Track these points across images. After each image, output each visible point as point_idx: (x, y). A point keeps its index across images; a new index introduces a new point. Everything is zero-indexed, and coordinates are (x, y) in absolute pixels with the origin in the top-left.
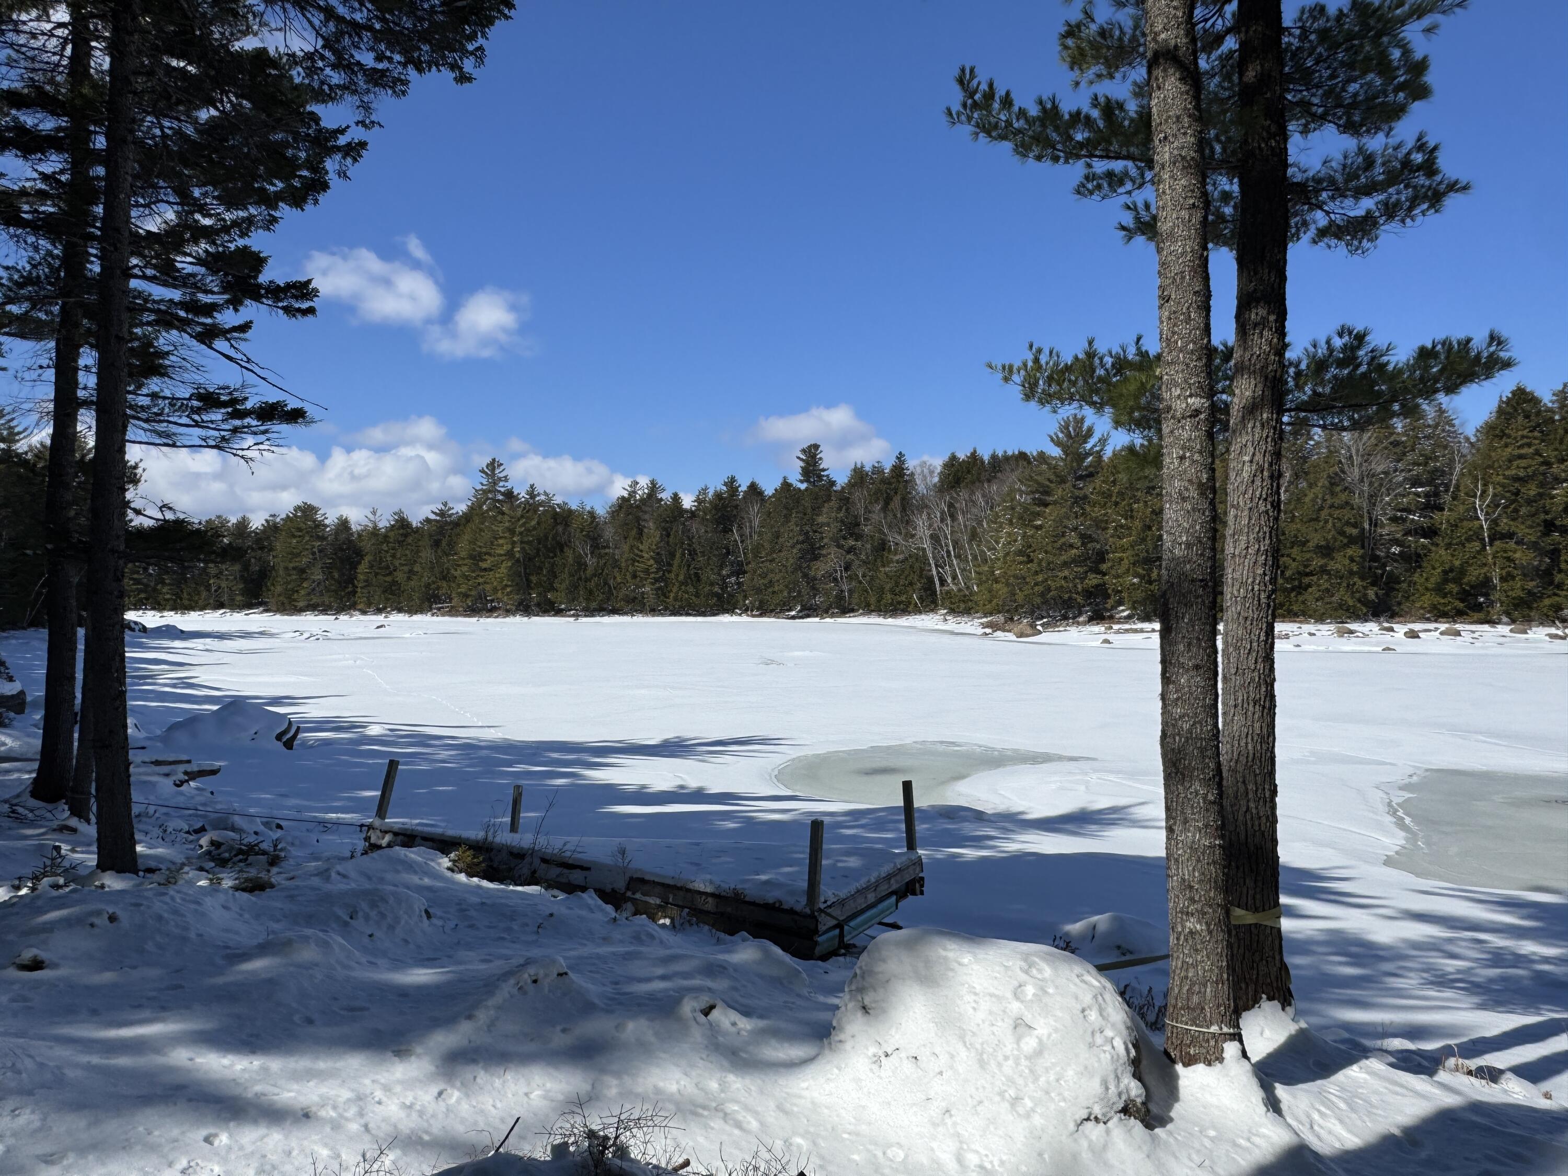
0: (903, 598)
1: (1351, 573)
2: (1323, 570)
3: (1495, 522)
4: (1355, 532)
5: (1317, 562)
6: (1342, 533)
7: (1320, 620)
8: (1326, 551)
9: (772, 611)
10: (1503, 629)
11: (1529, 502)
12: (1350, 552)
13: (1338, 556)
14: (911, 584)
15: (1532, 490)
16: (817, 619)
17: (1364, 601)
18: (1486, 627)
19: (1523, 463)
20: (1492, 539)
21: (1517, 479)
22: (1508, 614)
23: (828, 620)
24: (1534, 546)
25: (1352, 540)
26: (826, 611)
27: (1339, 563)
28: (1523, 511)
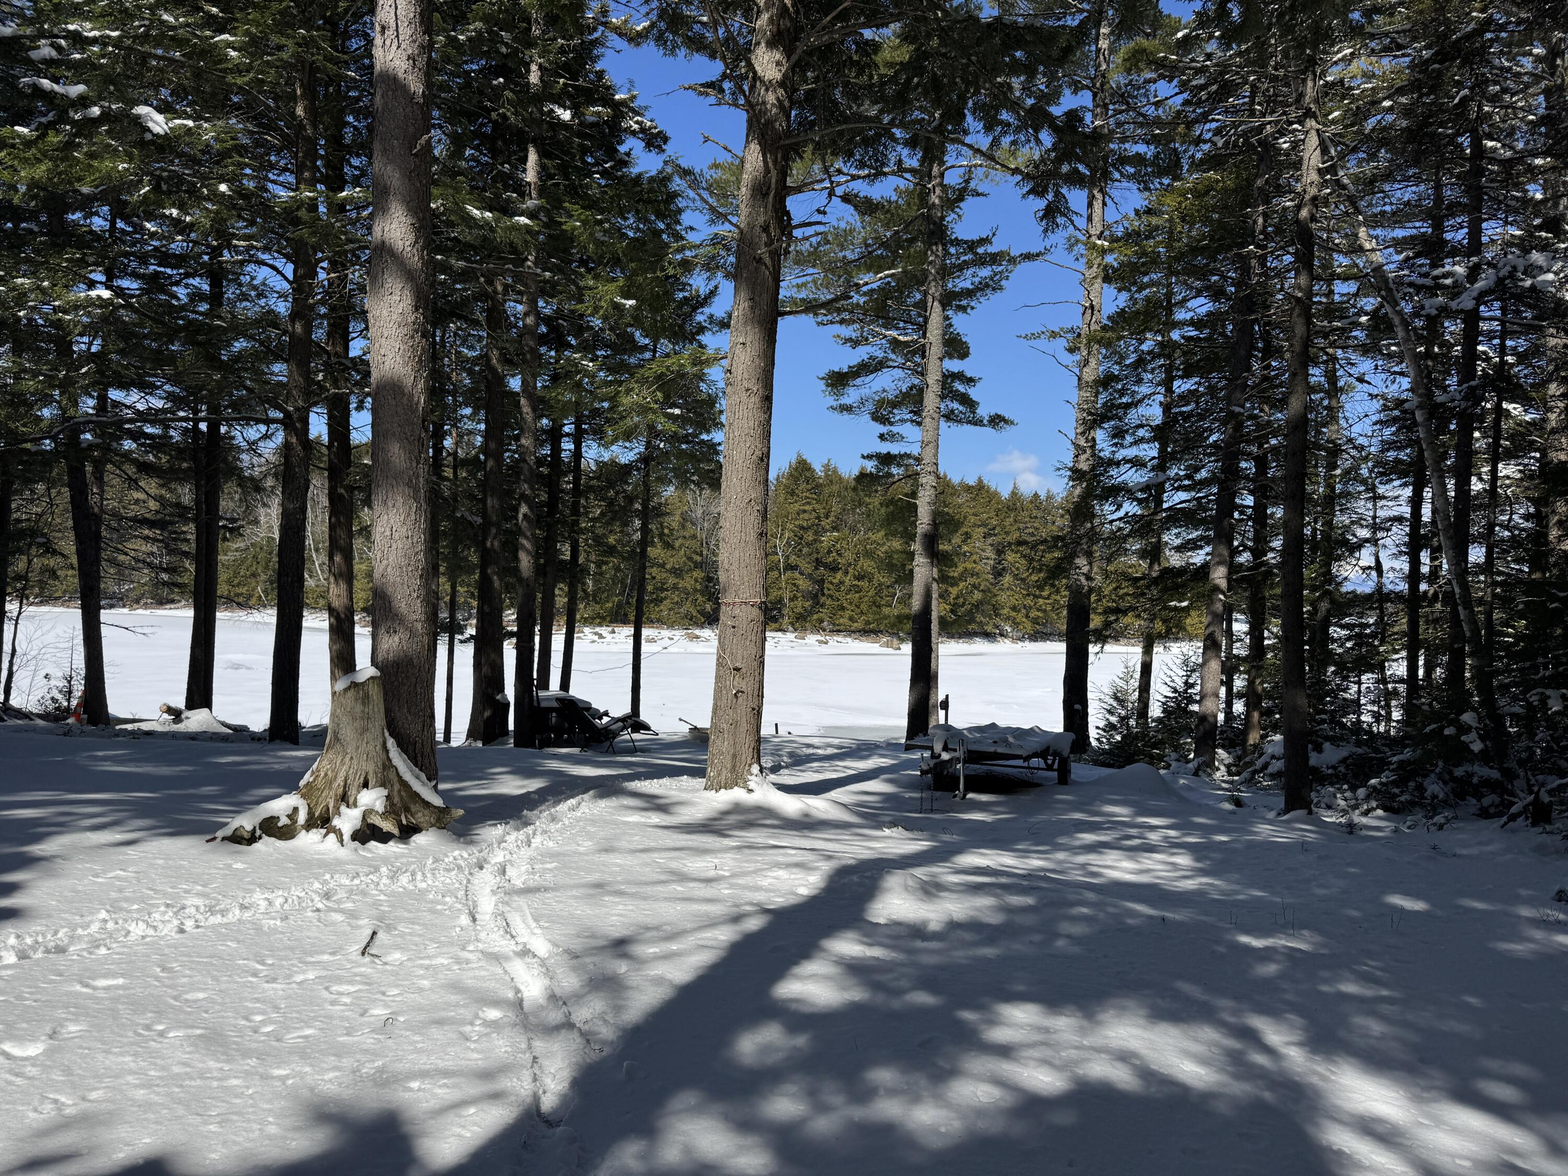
0: (244, 590)
1: (695, 590)
2: (675, 587)
3: (788, 557)
4: (699, 559)
5: (672, 580)
6: (690, 559)
7: (671, 626)
8: (677, 572)
9: (56, 599)
10: (791, 636)
11: (808, 544)
12: (695, 574)
13: (687, 577)
14: (254, 575)
15: (810, 537)
16: (125, 611)
17: (702, 613)
18: (779, 634)
19: (806, 516)
20: (786, 569)
21: (802, 528)
22: (792, 624)
23: (140, 611)
24: (810, 576)
25: (698, 565)
26: (137, 601)
27: (687, 582)
28: (805, 550)
